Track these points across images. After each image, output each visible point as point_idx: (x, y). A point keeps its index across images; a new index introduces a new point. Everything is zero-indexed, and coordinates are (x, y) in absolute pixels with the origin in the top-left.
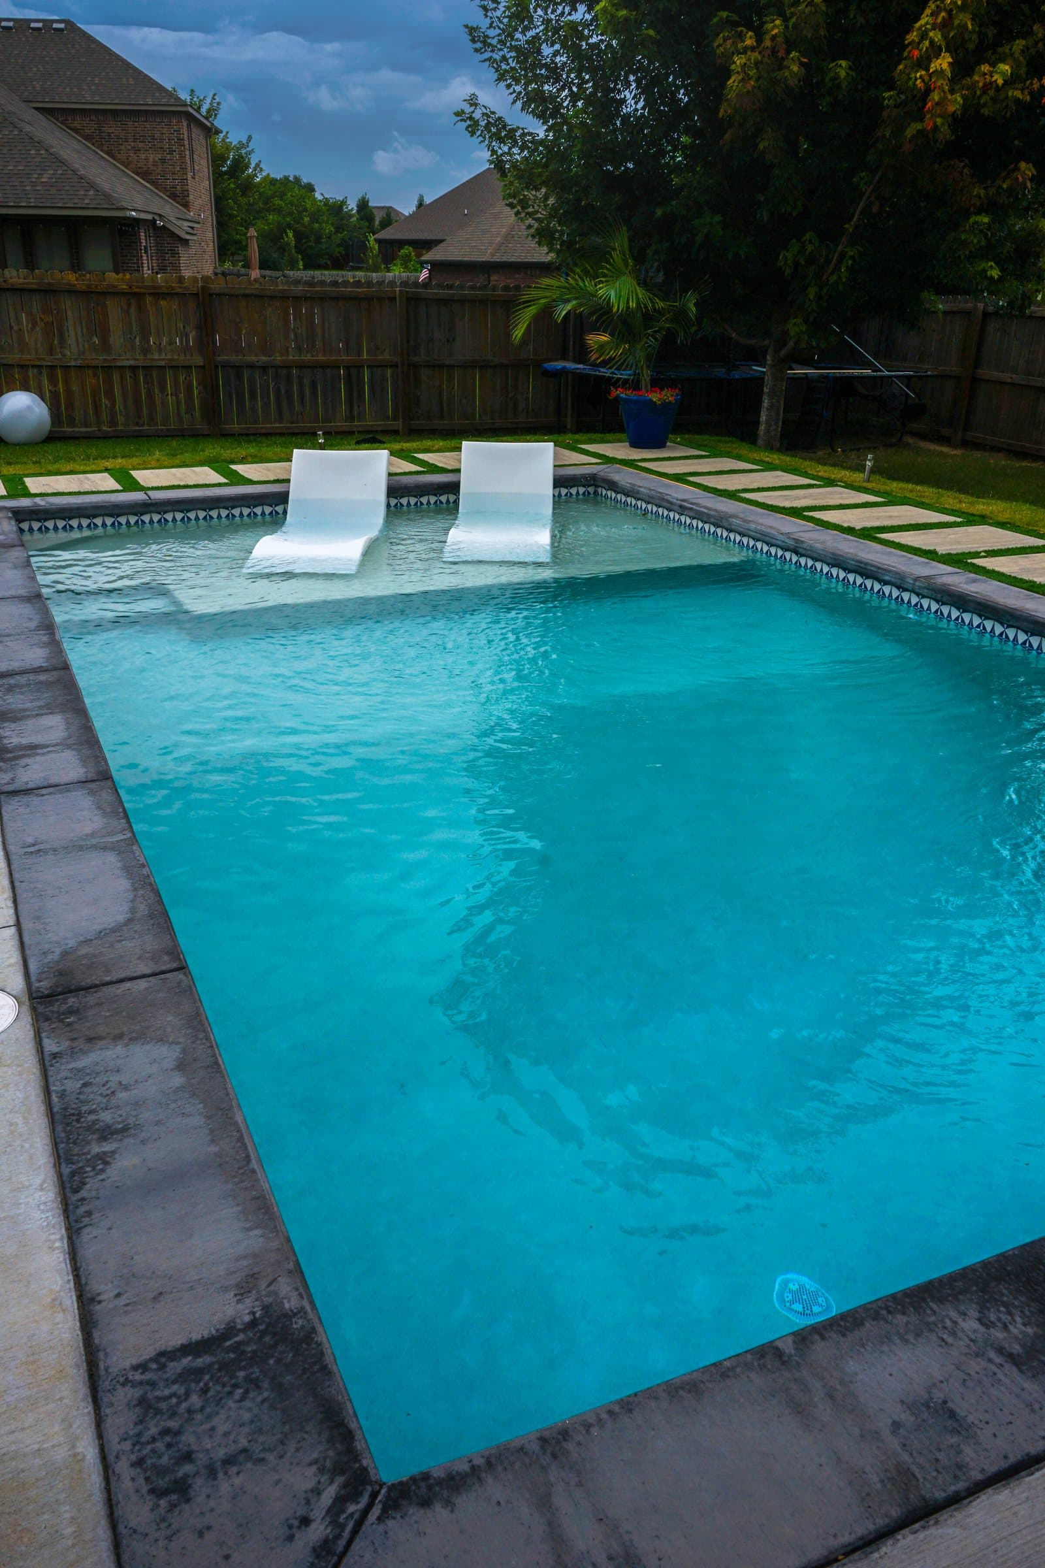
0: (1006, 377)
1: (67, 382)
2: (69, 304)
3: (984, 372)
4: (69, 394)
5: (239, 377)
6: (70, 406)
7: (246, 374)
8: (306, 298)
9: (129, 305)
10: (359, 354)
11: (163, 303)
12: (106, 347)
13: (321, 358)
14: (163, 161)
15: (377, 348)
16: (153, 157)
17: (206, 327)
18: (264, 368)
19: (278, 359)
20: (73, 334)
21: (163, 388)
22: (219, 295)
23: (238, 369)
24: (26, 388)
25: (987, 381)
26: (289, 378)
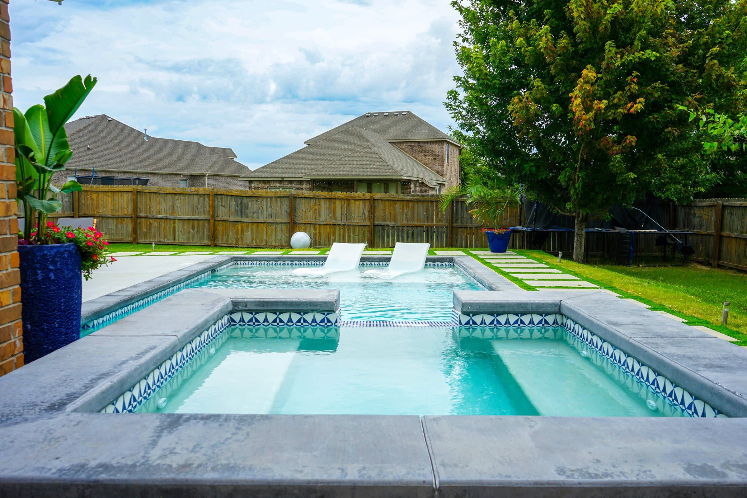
0: (733, 235)
1: (319, 230)
2: (323, 203)
3: (725, 233)
4: (320, 234)
5: (383, 229)
6: (320, 238)
7: (386, 228)
8: (411, 201)
9: (344, 203)
10: (432, 221)
11: (357, 202)
12: (335, 218)
13: (416, 223)
14: (435, 159)
15: (440, 220)
16: (431, 158)
17: (372, 211)
18: (393, 227)
19: (399, 223)
20: (324, 211)
21: (354, 233)
22: (378, 200)
23: (383, 227)
24: (305, 231)
25: (726, 236)
26: (403, 230)
